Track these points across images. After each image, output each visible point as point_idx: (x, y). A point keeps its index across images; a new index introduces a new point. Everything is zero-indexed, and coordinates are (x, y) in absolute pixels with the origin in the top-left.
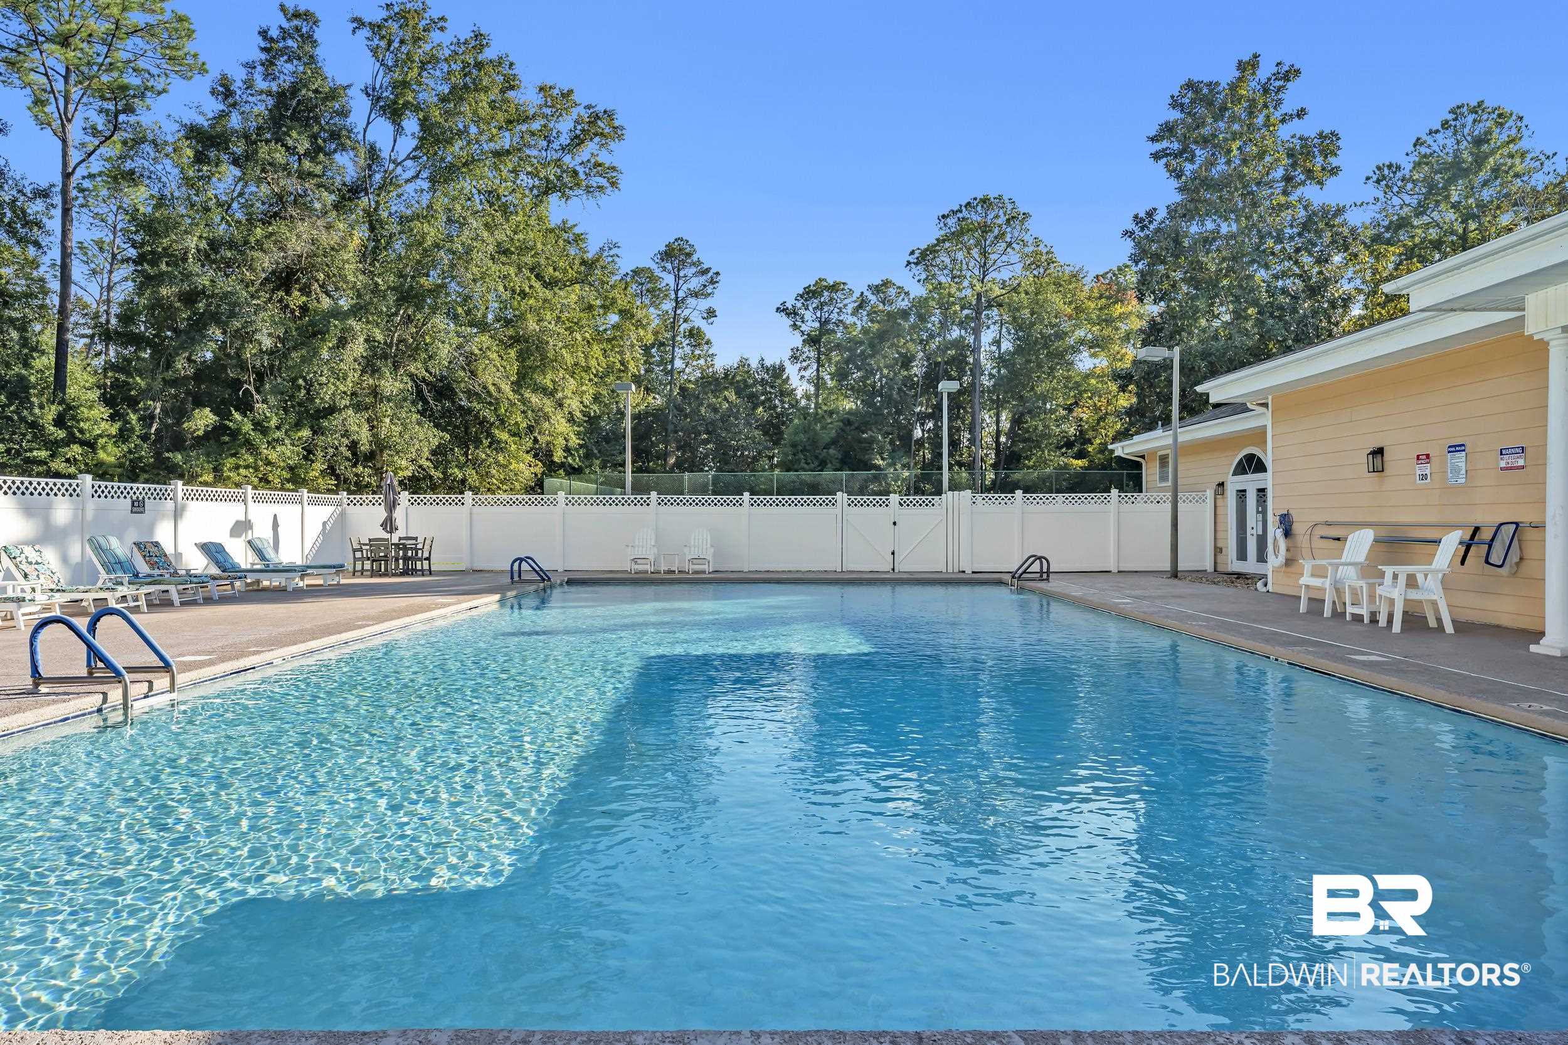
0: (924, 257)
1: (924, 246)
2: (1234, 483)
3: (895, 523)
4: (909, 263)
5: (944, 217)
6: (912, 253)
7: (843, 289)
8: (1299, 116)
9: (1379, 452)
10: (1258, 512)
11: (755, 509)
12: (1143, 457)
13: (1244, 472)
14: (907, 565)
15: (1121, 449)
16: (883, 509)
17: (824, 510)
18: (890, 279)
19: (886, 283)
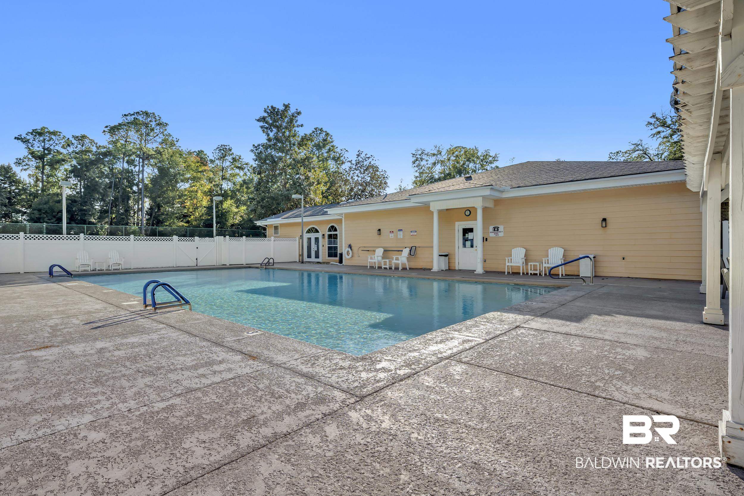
0: (113, 130)
1: (112, 125)
2: (306, 236)
3: (197, 248)
4: (104, 131)
5: (125, 115)
6: (107, 127)
7: (60, 135)
8: (301, 126)
9: (379, 230)
10: (315, 244)
11: (136, 242)
12: (267, 226)
13: (309, 233)
14: (202, 263)
15: (259, 223)
16: (193, 242)
17: (168, 242)
18: (86, 135)
19: (84, 137)
